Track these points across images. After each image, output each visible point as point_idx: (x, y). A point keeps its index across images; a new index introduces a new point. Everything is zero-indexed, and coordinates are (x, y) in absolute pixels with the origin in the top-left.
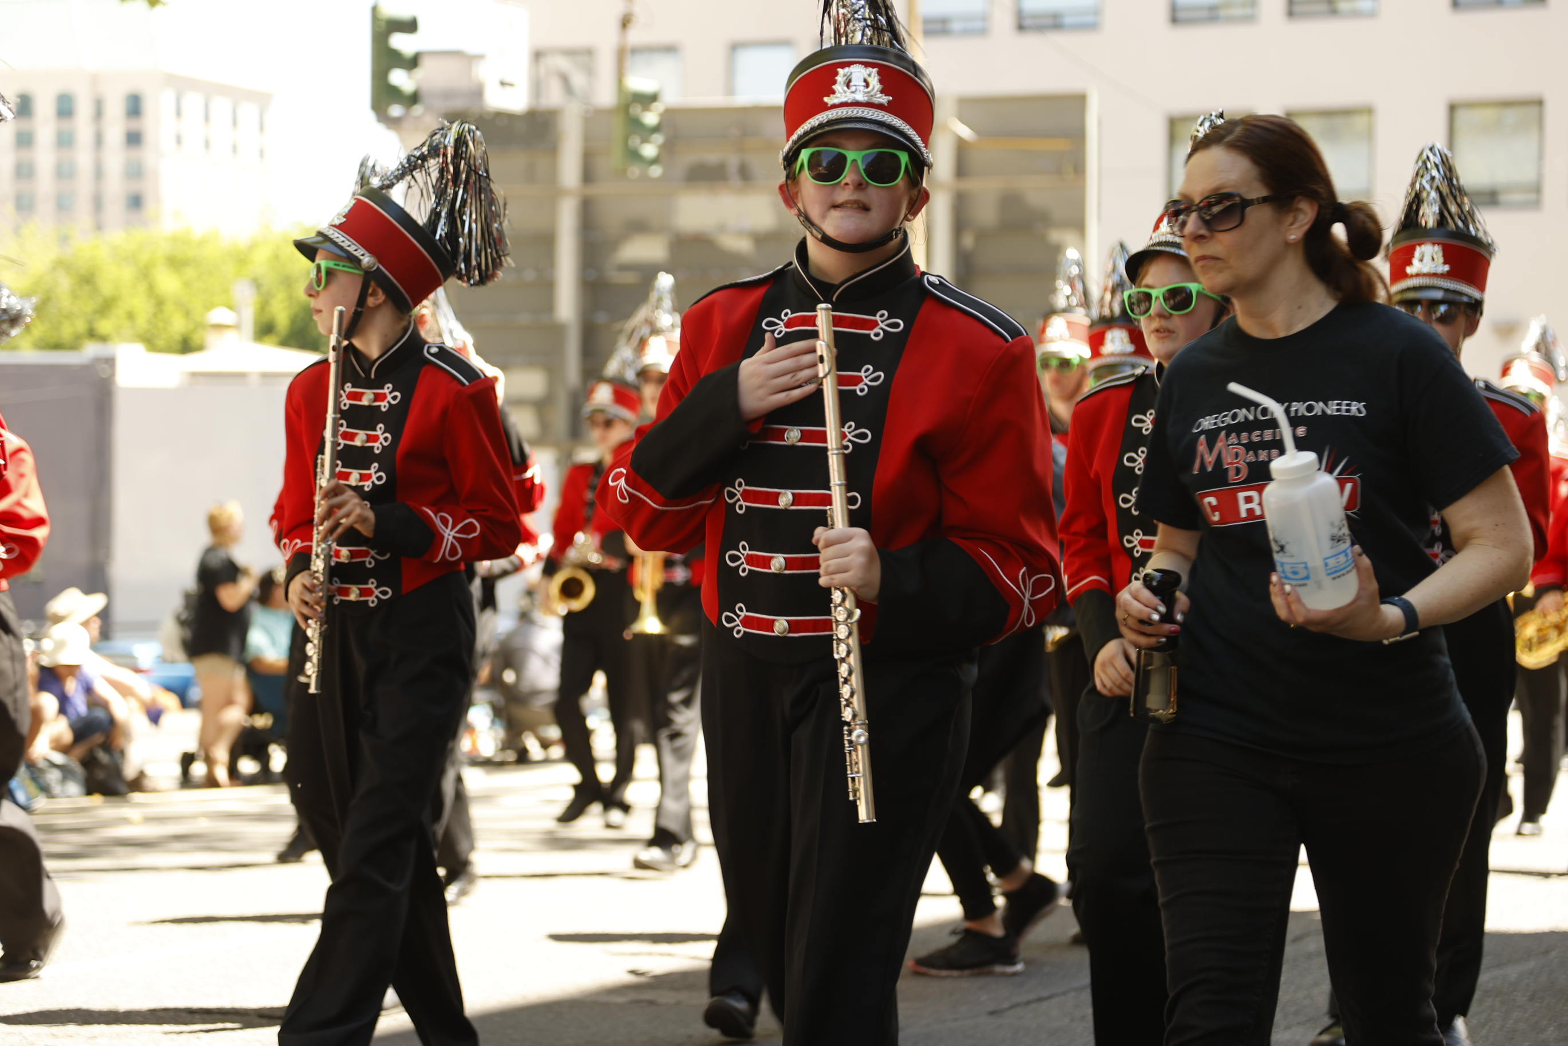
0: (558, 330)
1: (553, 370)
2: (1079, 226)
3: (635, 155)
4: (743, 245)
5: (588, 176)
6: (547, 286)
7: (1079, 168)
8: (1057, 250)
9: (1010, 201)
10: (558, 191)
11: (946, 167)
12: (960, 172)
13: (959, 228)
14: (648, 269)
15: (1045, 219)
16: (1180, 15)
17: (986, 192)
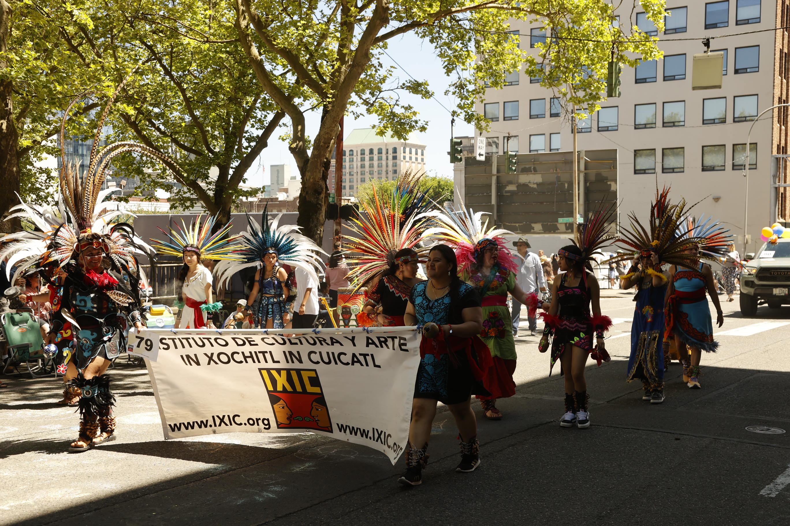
0: (492, 206)
2: (615, 181)
3: (511, 169)
4: (535, 186)
5: (498, 171)
6: (490, 197)
7: (615, 167)
8: (610, 185)
9: (598, 175)
10: (492, 175)
11: (582, 167)
12: (586, 168)
13: (586, 181)
14: (512, 192)
15: (606, 179)
16: (637, 127)
17: (592, 173)
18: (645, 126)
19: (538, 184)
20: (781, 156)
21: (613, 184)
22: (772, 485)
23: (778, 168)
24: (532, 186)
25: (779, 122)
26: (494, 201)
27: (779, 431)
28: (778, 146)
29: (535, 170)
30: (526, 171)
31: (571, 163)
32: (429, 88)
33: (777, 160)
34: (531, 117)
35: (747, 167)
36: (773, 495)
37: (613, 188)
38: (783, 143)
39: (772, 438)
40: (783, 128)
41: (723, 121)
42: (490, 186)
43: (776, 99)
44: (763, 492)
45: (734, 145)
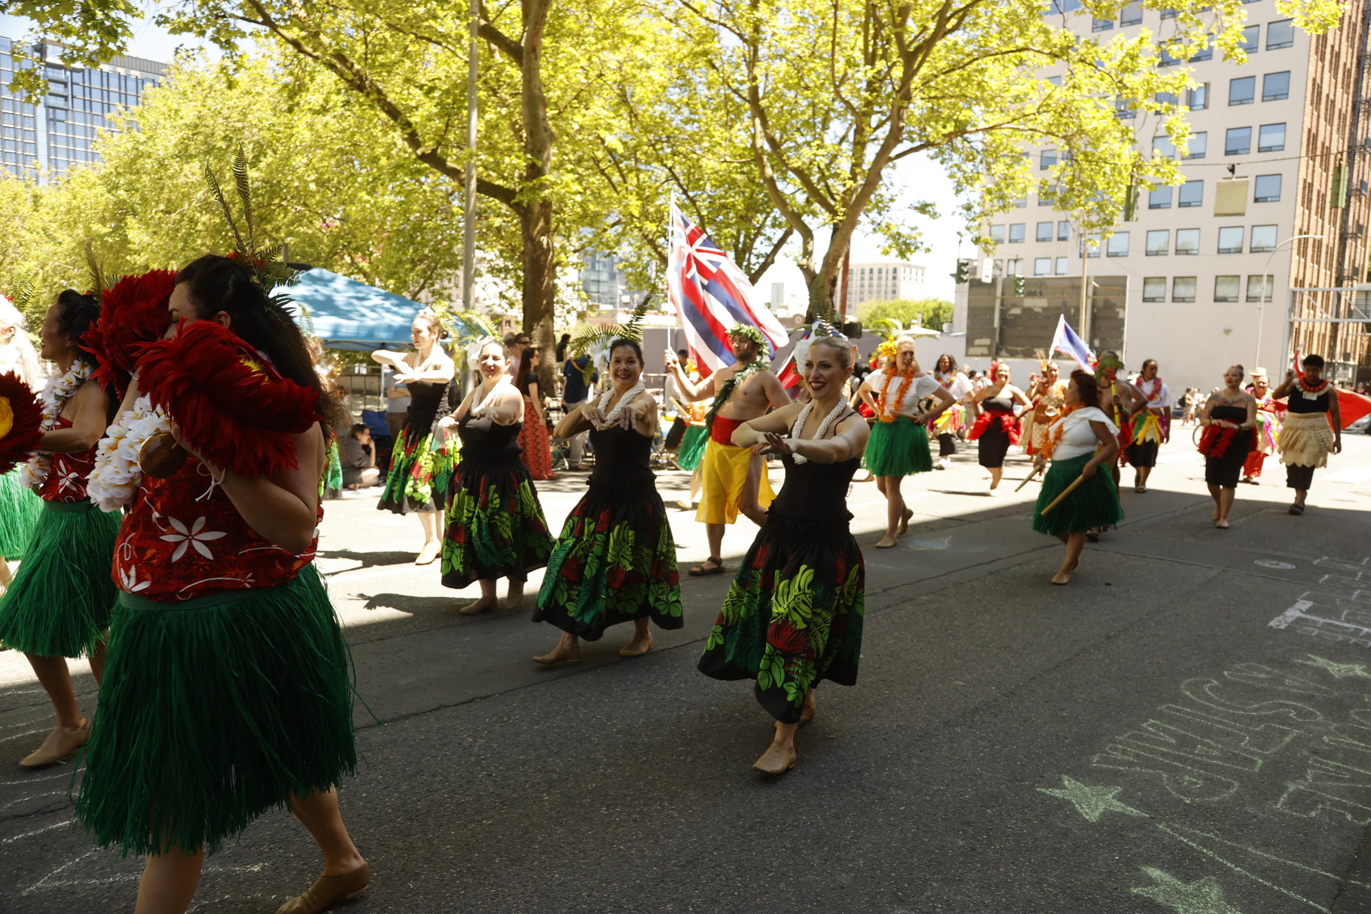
0: (995, 329)
1: (992, 339)
2: (1124, 308)
3: (1017, 292)
4: (1040, 310)
5: (1003, 294)
6: (992, 319)
7: (1124, 294)
8: (1118, 313)
9: (1106, 301)
10: (995, 298)
11: (1090, 293)
12: (1094, 294)
13: (1093, 307)
14: (1016, 316)
15: (1115, 306)
16: (1147, 254)
17: (1100, 299)
18: (1157, 253)
19: (1044, 309)
20: (1298, 289)
21: (1121, 311)
22: (1281, 618)
23: (1294, 302)
24: (1037, 310)
25: (1298, 254)
26: (996, 324)
27: (1289, 566)
28: (1296, 280)
29: (1041, 294)
30: (1030, 294)
31: (1078, 288)
32: (937, 209)
33: (1294, 293)
34: (1038, 240)
35: (1263, 299)
36: (1282, 627)
37: (1121, 316)
38: (1301, 277)
39: (1281, 573)
40: (1302, 260)
41: (1239, 251)
42: (992, 309)
43: (1297, 231)
44: (1272, 624)
45: (1249, 277)
